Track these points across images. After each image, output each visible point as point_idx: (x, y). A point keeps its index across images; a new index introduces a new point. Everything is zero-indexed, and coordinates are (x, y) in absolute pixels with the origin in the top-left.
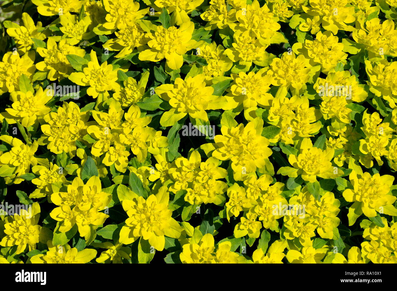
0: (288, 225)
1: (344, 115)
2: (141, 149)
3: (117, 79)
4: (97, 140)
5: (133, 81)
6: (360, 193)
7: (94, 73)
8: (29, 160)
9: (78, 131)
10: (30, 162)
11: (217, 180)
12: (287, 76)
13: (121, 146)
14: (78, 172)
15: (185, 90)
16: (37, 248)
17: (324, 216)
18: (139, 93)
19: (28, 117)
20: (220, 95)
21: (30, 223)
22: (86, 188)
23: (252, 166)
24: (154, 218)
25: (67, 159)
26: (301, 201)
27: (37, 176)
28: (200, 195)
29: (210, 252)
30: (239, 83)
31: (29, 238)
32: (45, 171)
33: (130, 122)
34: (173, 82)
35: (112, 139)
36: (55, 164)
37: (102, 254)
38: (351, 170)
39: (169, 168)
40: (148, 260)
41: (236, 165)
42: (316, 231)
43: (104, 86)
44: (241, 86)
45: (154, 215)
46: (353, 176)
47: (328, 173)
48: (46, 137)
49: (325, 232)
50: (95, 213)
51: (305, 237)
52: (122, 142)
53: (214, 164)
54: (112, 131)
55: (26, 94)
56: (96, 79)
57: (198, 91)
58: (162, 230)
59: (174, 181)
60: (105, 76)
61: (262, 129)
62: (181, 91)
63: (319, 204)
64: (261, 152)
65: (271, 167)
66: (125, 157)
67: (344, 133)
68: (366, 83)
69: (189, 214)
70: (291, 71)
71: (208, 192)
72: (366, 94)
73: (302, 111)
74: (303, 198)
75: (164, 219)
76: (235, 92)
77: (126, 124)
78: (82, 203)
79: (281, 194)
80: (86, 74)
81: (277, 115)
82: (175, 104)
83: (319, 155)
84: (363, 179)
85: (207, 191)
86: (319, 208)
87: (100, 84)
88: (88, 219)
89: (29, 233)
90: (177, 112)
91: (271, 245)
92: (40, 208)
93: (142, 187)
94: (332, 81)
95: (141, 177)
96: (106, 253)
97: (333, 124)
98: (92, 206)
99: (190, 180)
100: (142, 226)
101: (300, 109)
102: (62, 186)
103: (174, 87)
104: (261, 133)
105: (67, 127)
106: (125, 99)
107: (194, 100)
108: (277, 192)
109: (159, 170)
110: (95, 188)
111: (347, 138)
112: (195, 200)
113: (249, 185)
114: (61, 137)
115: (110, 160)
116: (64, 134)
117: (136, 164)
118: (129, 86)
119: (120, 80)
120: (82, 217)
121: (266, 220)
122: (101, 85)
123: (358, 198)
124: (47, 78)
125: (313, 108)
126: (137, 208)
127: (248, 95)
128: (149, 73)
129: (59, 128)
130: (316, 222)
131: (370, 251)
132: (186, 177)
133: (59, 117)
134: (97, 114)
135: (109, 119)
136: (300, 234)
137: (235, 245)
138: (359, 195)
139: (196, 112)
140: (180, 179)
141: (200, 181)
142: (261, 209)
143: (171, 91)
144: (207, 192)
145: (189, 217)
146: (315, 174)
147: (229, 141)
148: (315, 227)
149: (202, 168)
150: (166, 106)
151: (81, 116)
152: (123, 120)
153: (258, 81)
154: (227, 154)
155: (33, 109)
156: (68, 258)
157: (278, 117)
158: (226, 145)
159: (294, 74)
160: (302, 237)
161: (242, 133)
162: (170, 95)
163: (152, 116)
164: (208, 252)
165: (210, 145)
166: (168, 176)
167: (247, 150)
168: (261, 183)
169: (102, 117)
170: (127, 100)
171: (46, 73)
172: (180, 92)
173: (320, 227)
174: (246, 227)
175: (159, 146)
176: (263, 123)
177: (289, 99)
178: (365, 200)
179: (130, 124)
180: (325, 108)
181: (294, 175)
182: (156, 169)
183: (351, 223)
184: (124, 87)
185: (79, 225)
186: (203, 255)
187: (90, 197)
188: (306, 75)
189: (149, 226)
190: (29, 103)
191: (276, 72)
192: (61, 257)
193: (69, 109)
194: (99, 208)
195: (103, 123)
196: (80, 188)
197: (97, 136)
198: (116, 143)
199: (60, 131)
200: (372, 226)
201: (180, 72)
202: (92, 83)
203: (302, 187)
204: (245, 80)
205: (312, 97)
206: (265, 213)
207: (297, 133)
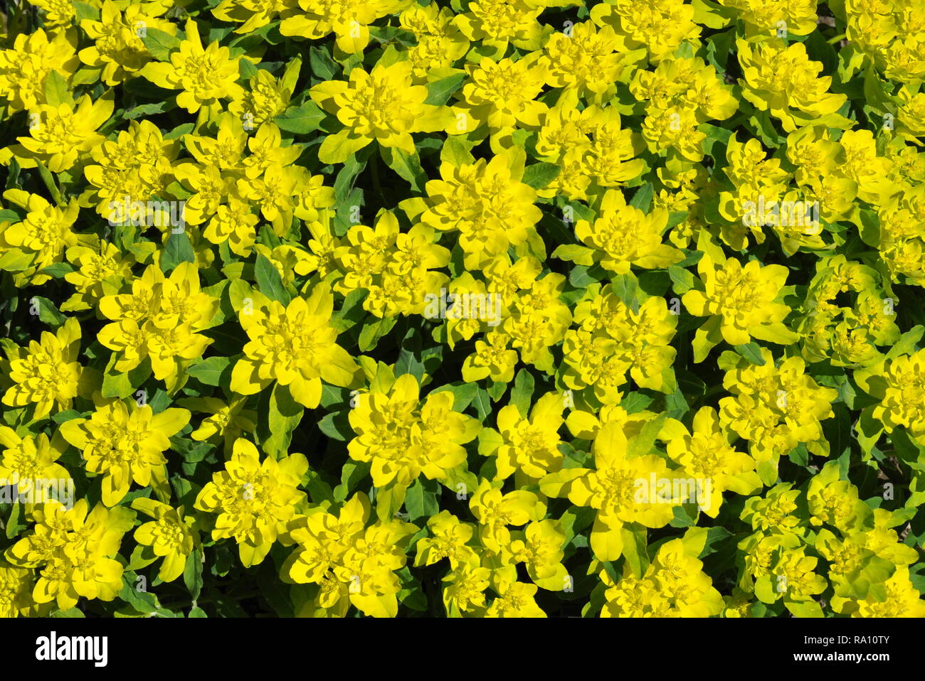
0: (572, 360)
1: (689, 145)
2: (280, 209)
3: (237, 76)
4: (194, 192)
5: (268, 78)
6: (717, 298)
7: (193, 64)
8: (62, 237)
9: (156, 177)
10: (63, 243)
11: (428, 270)
12: (578, 66)
13: (241, 204)
14: (156, 256)
15: (371, 91)
16: (74, 407)
17: (645, 343)
18: (279, 100)
19: (61, 155)
20: (440, 105)
21: (60, 359)
22: (168, 286)
23: (501, 240)
24: (302, 344)
25: (135, 236)
26: (599, 312)
27: (76, 267)
28: (395, 299)
29: (409, 410)
30: (480, 80)
31: (59, 388)
32: (92, 259)
33: (259, 155)
34: (346, 78)
35: (224, 191)
36: (111, 244)
37: (204, 423)
38: (701, 255)
39: (336, 246)
40: (289, 428)
41: (470, 239)
42: (628, 375)
43: (211, 89)
44: (485, 85)
45: (300, 338)
46: (705, 266)
47: (656, 258)
48: (95, 192)
49: (646, 376)
50: (187, 335)
51: (605, 384)
52: (243, 195)
53: (424, 238)
54: (224, 174)
55: (60, 109)
56: (196, 75)
57: (395, 95)
58: (316, 366)
59: (344, 272)
60: (214, 70)
61: (523, 169)
62: (361, 93)
63: (636, 319)
64: (520, 213)
65: (540, 245)
66: (249, 226)
67: (691, 181)
68: (736, 83)
69: (375, 337)
70: (586, 59)
71: (412, 294)
72: (735, 103)
73: (605, 135)
74: (603, 305)
75: (319, 345)
76: (472, 98)
77: (251, 160)
78: (160, 315)
79: (559, 298)
80: (178, 66)
81: (554, 143)
82: (349, 119)
83: (638, 223)
84: (726, 272)
85: (409, 291)
86: (635, 327)
87: (203, 85)
88: (172, 345)
89: (58, 377)
90: (353, 136)
91: (536, 402)
92: (79, 329)
93: (280, 283)
94: (667, 76)
95: (279, 265)
96: (211, 421)
97: (668, 164)
98: (180, 322)
99: (376, 271)
100: (276, 359)
101: (602, 132)
102: (122, 285)
103: (349, 87)
104: (521, 178)
105: (134, 169)
106: (251, 115)
107: (387, 110)
108: (550, 293)
109: (316, 253)
110: (187, 285)
111: (697, 191)
112: (385, 308)
113: (494, 277)
114: (123, 189)
115: (219, 233)
116: (129, 183)
117: (270, 240)
118: (260, 87)
119: (244, 78)
120: (160, 342)
121: (527, 346)
122: (205, 88)
123: (713, 308)
124: (100, 79)
125: (628, 131)
126: (269, 325)
127: (496, 102)
128: (300, 63)
129: (119, 171)
130: (629, 354)
131: (736, 415)
132: (368, 263)
133: (121, 151)
134: (195, 142)
135: (218, 151)
136: (595, 379)
137: (463, 400)
138: (716, 302)
139: (391, 135)
140: (356, 268)
141: (397, 271)
142: (516, 325)
143: (343, 95)
144: (409, 293)
145: (373, 343)
146: (627, 259)
147: (455, 192)
148: (627, 365)
149: (400, 245)
150: (331, 124)
151: (166, 148)
152: (247, 152)
153: (518, 76)
154: (452, 217)
155: (72, 138)
156: (133, 424)
157: (557, 148)
158: (450, 200)
159: (592, 64)
160: (599, 385)
161: (483, 175)
162: (339, 101)
163: (304, 146)
164: (405, 409)
165: (418, 201)
166: (334, 264)
167: (491, 210)
168: (517, 274)
169: (203, 148)
170: (255, 115)
171: (99, 70)
172: (360, 97)
173: (637, 366)
174: (487, 362)
175: (316, 206)
176: (525, 158)
177: (581, 112)
178: (727, 313)
179: (259, 159)
180: (652, 130)
181: (586, 261)
182: (309, 250)
183: (699, 358)
184: (250, 90)
185: (154, 357)
186: (395, 416)
187: (177, 302)
188: (616, 67)
189: (291, 357)
190: (64, 126)
191: (557, 60)
192: (120, 424)
193: (140, 136)
194: (194, 325)
195: (206, 158)
196: (157, 288)
197: (195, 185)
198: (231, 200)
199: (122, 178)
200: (743, 364)
201: (362, 60)
202: (187, 84)
203: (603, 286)
204: (491, 73)
205: (629, 110)
206: (525, 333)
207: (594, 179)
